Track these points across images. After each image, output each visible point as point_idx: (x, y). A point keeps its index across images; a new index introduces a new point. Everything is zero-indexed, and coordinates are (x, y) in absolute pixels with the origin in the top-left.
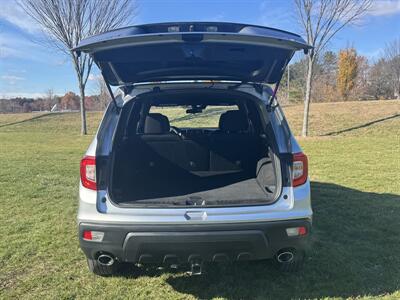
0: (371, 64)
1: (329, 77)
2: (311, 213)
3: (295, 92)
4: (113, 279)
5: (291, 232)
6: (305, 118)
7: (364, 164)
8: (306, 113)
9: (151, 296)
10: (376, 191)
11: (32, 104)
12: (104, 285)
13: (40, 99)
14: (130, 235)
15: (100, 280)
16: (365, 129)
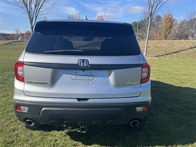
0: (178, 23)
1: (157, 29)
2: (151, 98)
3: (140, 35)
4: (37, 132)
5: (139, 109)
6: (145, 48)
7: (175, 72)
8: (146, 45)
9: (57, 142)
10: (181, 86)
11: (9, 37)
12: (32, 135)
13: (13, 34)
14: (43, 109)
15: (29, 132)
16: (175, 54)
